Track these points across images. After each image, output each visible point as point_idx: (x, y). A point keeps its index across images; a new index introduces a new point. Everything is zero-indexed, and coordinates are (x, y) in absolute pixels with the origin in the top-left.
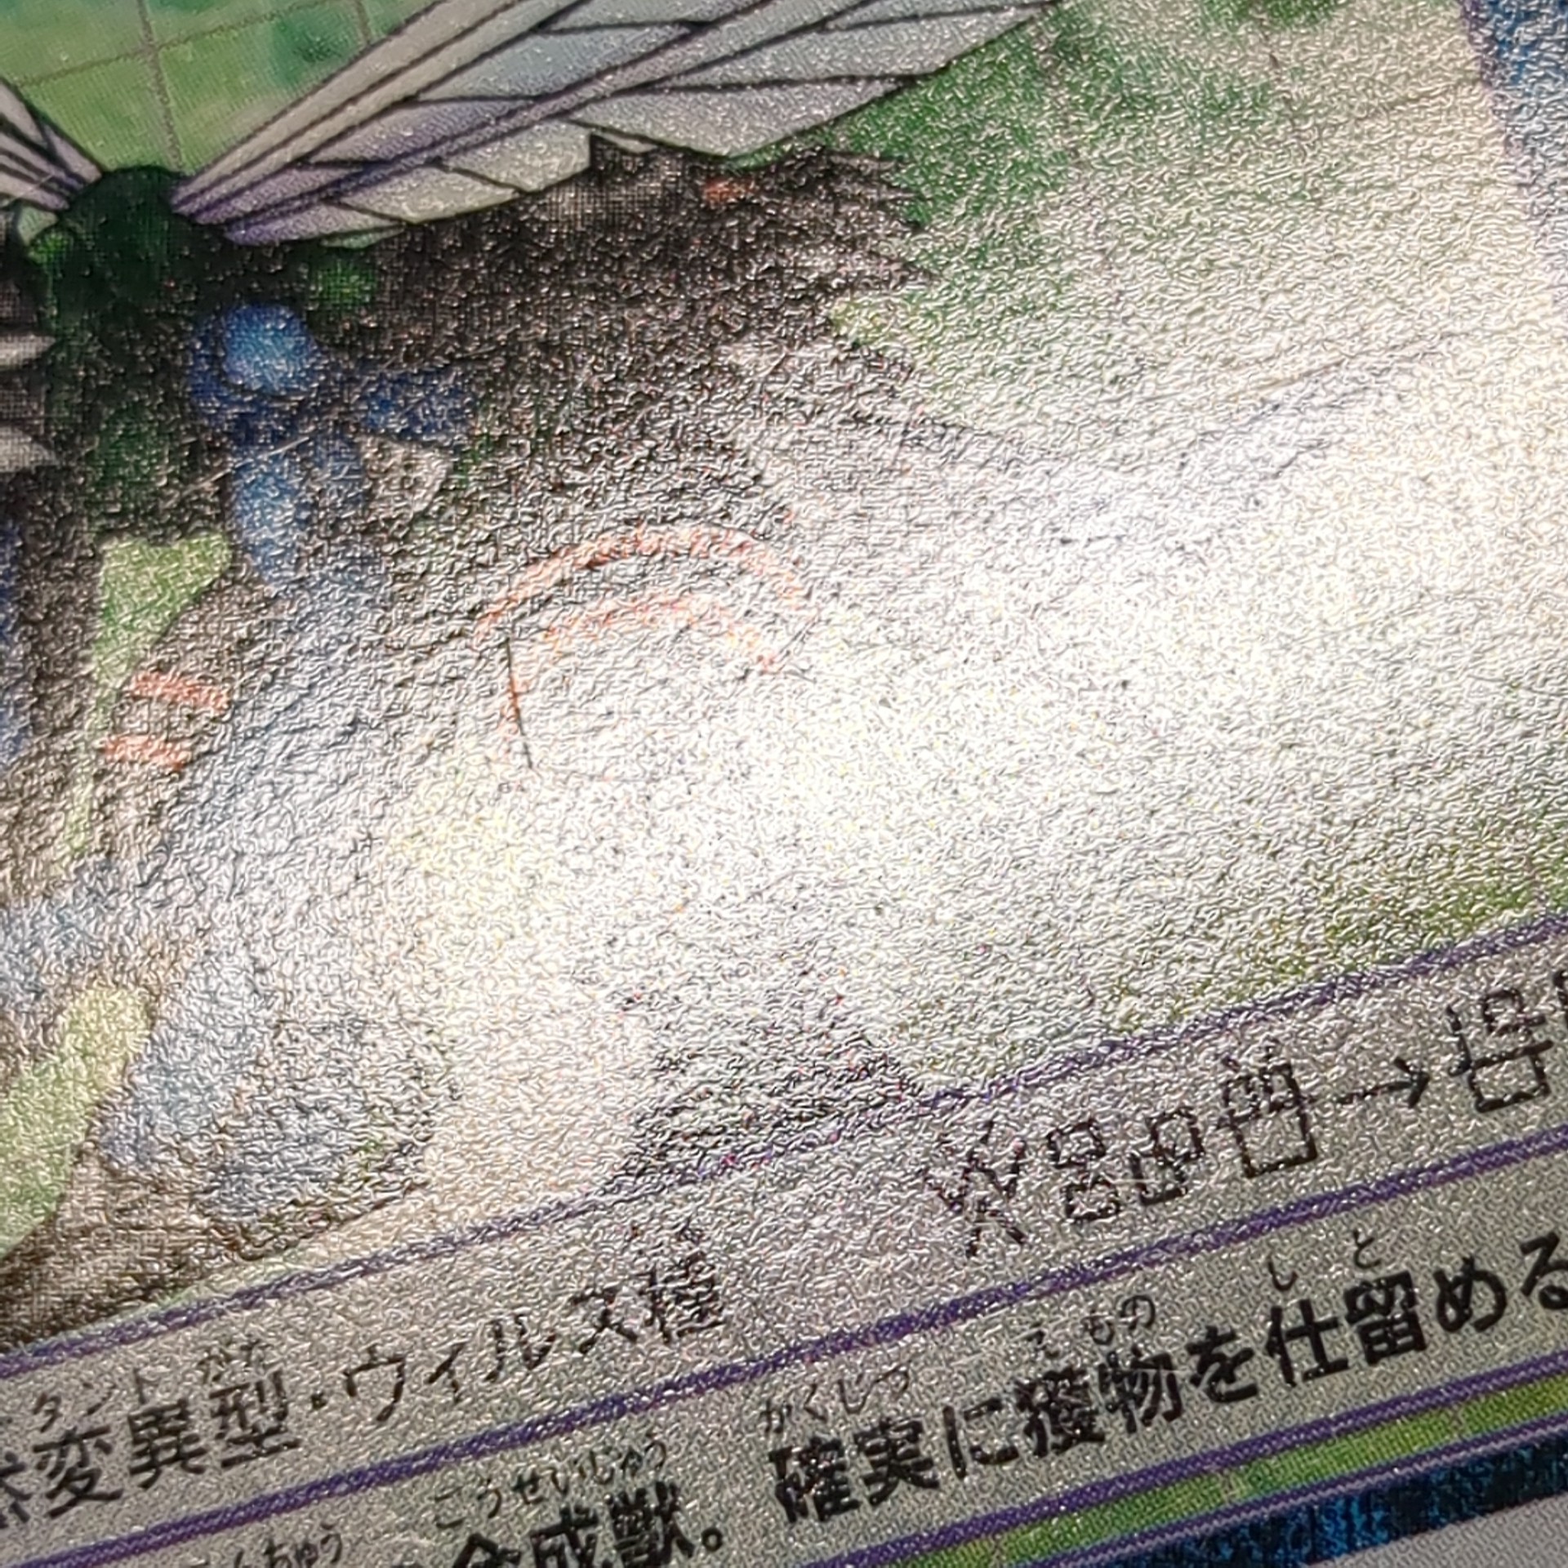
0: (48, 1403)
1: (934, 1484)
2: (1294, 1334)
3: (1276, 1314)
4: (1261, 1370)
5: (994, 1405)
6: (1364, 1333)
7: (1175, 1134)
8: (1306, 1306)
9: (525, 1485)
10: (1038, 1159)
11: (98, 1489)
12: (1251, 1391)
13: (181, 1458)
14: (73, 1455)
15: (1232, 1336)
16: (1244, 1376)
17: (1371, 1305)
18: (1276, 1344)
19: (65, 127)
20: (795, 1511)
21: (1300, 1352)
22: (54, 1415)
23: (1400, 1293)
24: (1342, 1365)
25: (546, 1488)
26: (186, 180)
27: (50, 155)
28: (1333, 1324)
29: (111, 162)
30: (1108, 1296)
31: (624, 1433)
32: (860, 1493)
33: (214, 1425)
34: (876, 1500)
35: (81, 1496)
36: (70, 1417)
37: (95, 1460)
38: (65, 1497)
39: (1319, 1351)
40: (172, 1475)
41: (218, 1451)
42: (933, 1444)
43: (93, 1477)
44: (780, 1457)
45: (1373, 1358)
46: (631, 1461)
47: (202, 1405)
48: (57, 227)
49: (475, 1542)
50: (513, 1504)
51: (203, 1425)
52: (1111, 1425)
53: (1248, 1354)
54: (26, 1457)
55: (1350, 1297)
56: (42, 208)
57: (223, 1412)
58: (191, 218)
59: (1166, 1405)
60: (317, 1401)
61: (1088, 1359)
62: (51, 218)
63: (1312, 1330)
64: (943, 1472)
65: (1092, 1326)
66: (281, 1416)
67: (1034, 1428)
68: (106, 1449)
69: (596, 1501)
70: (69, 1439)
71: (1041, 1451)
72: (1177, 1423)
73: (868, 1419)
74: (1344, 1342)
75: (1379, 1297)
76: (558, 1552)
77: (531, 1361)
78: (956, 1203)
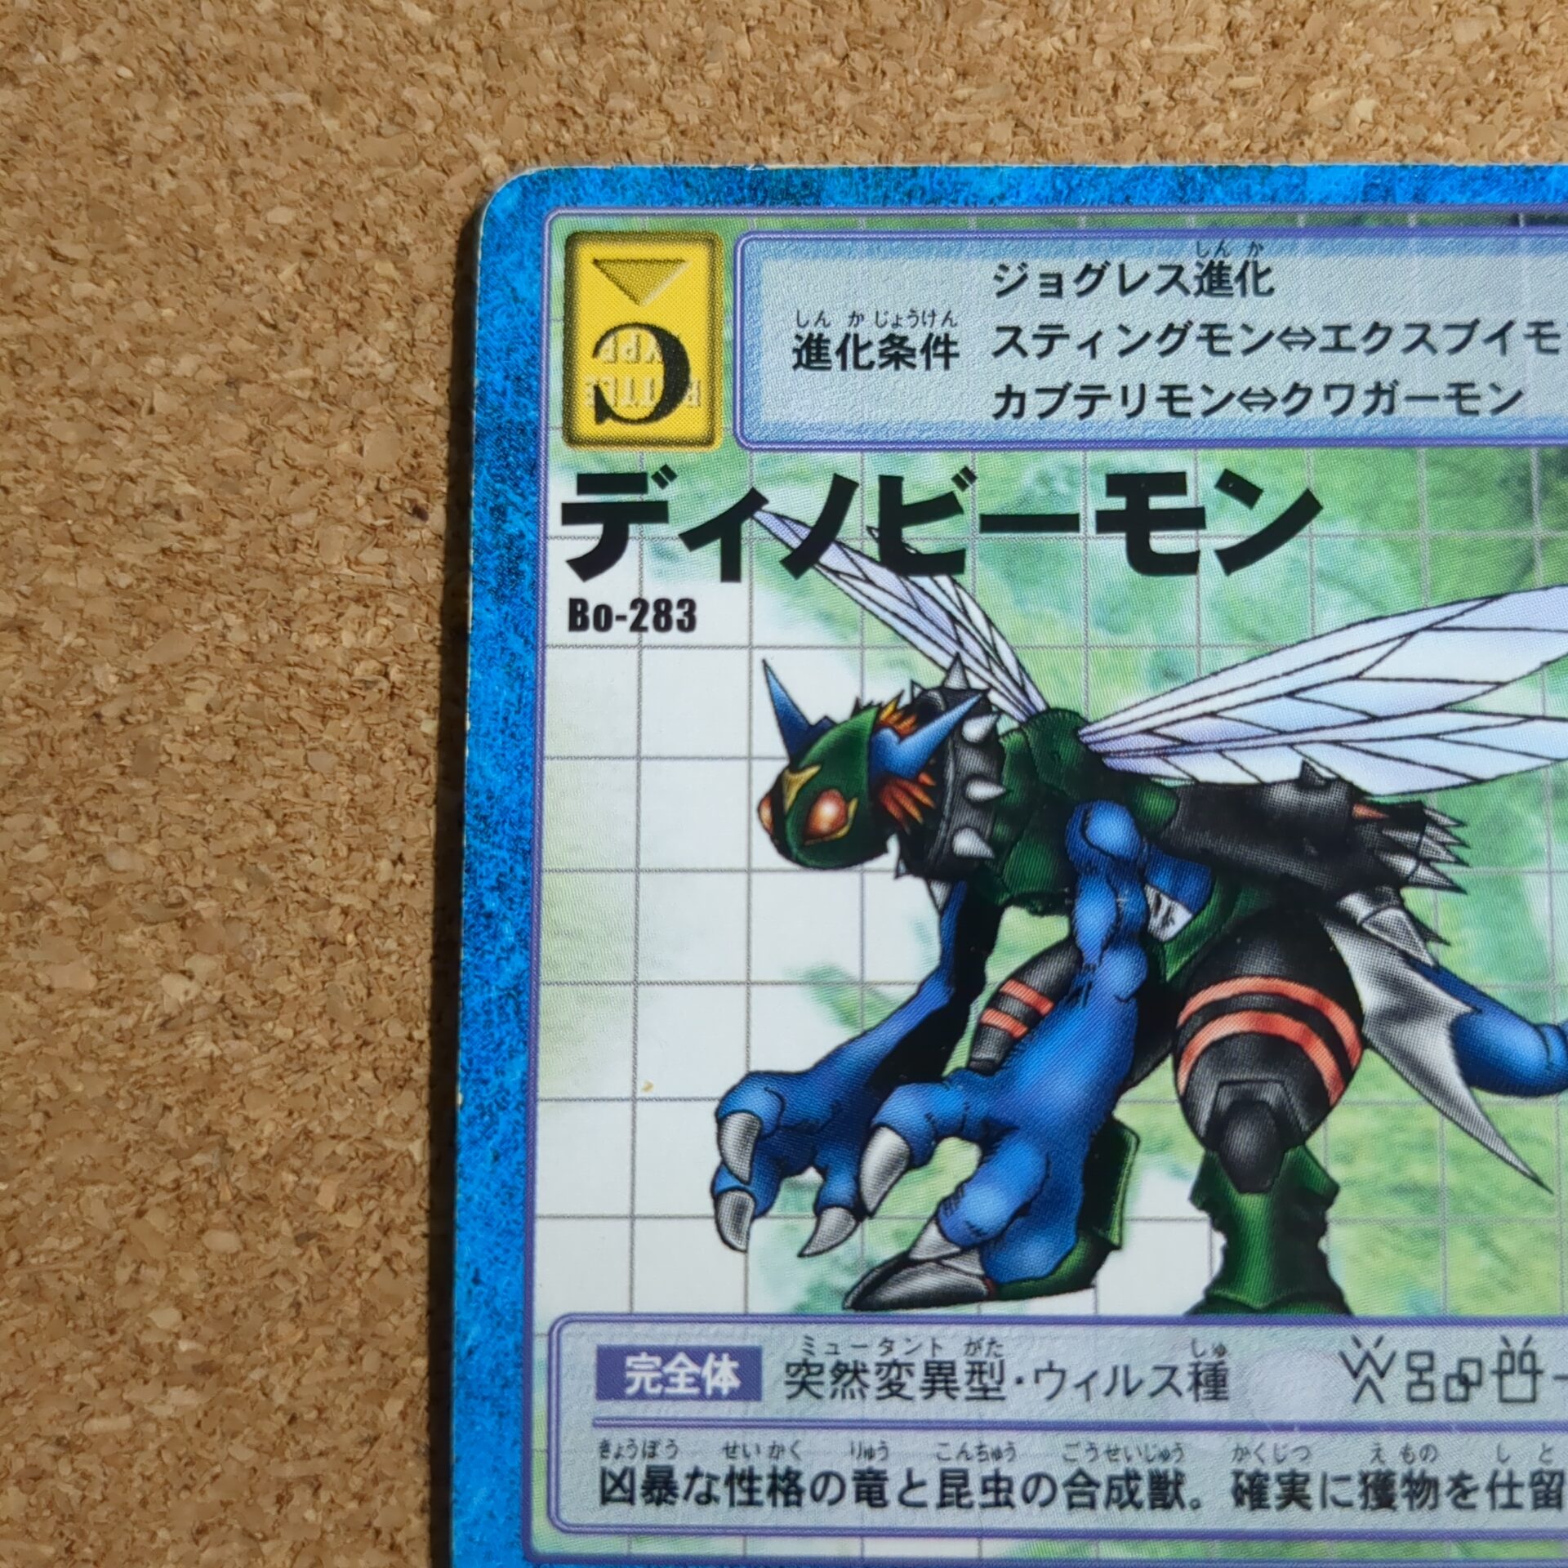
0: (888, 1344)
1: (1308, 1508)
2: (1501, 1485)
3: (1495, 1474)
4: (1481, 1498)
5: (1347, 1479)
6: (1535, 1493)
7: (1471, 1371)
8: (1511, 1474)
9: (1112, 1453)
10: (1399, 1366)
11: (905, 1392)
12: (1472, 1507)
13: (947, 1389)
14: (894, 1372)
15: (1469, 1478)
16: (1472, 1498)
17: (1541, 1482)
18: (1492, 1488)
19: (1034, 677)
20: (1239, 1502)
21: (1502, 1495)
22: (890, 1349)
23: (1557, 1479)
24: (1519, 1506)
25: (1121, 1456)
26: (1087, 723)
27: (1022, 689)
28: (1520, 1485)
29: (1053, 703)
30: (1418, 1441)
31: (1166, 1440)
32: (1272, 1501)
33: (966, 1378)
34: (1280, 1508)
35: (893, 1394)
36: (898, 1354)
37: (905, 1378)
38: (886, 1392)
39: (1511, 1496)
40: (940, 1396)
41: (965, 1392)
42: (1313, 1490)
43: (902, 1386)
44: (1238, 1474)
45: (1536, 1507)
46: (1165, 1456)
47: (962, 1368)
48: (1019, 730)
49: (1081, 1472)
50: (1103, 1458)
51: (961, 1377)
52: (1402, 1503)
53: (1475, 1489)
54: (872, 1368)
55: (1533, 1475)
56: (1012, 717)
57: (973, 1372)
58: (1087, 745)
59: (1431, 1501)
60: (1019, 1381)
61: (1400, 1469)
62: (1015, 725)
63: (1512, 1485)
64: (1315, 1501)
65: (1406, 1452)
66: (1001, 1382)
67: (1365, 1494)
68: (911, 1374)
69: (1144, 1469)
70: (895, 1364)
71: (1364, 1507)
72: (1434, 1513)
73: (1285, 1468)
74: (1524, 1496)
75: (1547, 1479)
76: (1119, 1489)
77: (1128, 1392)
78: (1355, 1375)
